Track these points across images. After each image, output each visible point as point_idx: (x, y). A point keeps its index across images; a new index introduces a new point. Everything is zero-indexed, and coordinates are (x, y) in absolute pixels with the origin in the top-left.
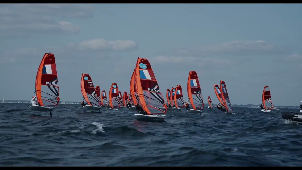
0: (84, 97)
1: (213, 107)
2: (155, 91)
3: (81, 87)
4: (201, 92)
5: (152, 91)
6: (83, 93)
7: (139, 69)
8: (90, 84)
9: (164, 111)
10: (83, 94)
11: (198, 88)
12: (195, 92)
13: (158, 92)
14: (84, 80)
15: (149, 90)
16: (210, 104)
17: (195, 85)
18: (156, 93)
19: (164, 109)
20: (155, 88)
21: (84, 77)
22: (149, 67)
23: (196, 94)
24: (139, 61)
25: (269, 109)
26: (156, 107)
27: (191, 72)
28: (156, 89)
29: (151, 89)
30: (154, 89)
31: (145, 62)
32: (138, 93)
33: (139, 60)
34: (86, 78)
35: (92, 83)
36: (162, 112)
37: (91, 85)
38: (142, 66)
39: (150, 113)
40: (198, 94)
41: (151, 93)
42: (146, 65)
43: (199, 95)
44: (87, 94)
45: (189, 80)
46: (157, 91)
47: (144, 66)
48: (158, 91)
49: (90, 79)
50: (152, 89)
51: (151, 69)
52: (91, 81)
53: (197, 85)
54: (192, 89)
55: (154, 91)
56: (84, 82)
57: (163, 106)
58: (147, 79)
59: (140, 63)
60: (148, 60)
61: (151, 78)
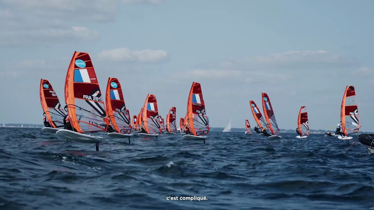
0: (44, 113)
1: (251, 132)
2: (94, 99)
3: (41, 98)
4: (205, 111)
5: (89, 98)
6: (43, 107)
7: (75, 68)
8: (52, 93)
9: (104, 127)
10: (43, 109)
11: (201, 105)
12: (197, 111)
13: (99, 100)
14: (44, 88)
15: (85, 98)
16: (247, 128)
17: (199, 101)
18: (95, 102)
19: (103, 125)
20: (95, 95)
21: (43, 84)
22: (89, 65)
23: (198, 113)
24: (75, 57)
25: (305, 135)
26: (92, 122)
27: (194, 84)
28: (97, 96)
29: (88, 96)
30: (93, 96)
31: (85, 57)
32: (67, 102)
33: (77, 54)
34: (46, 86)
35: (53, 92)
36: (100, 129)
37: (53, 95)
38: (79, 64)
39: (81, 131)
40: (201, 113)
41: (87, 101)
42: (86, 61)
43: (203, 115)
44: (49, 108)
45: (191, 94)
46: (97, 99)
47: (81, 63)
48: (100, 98)
49: (50, 87)
50: (90, 97)
51: (92, 67)
52: (53, 90)
53: (201, 101)
54: (193, 106)
55: (92, 99)
56: (44, 90)
57: (103, 121)
58: (84, 82)
59: (76, 59)
60: (89, 55)
61: (91, 80)
